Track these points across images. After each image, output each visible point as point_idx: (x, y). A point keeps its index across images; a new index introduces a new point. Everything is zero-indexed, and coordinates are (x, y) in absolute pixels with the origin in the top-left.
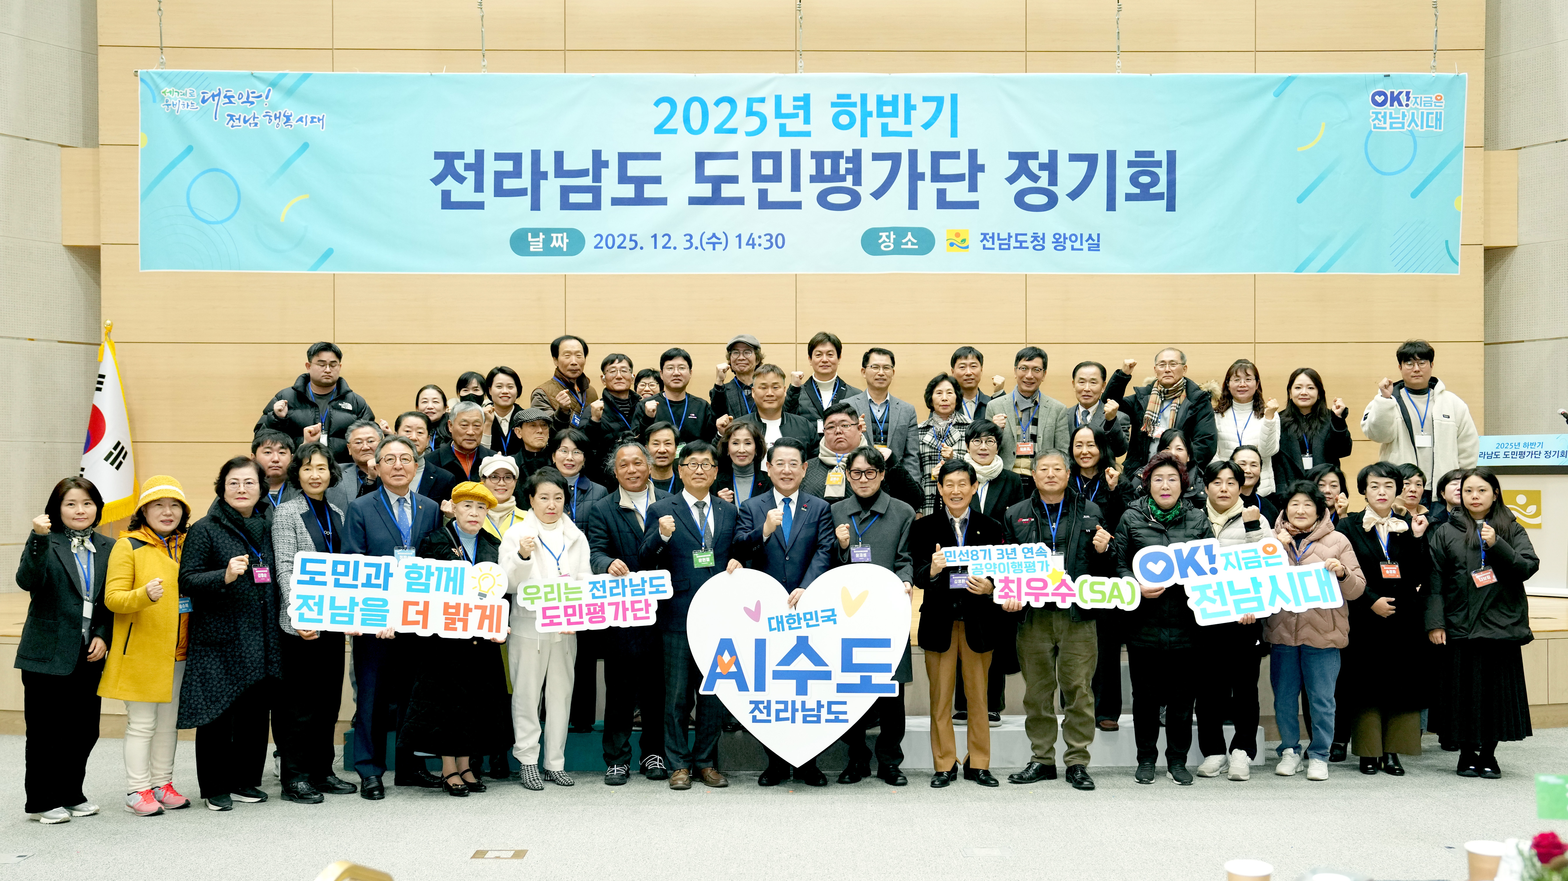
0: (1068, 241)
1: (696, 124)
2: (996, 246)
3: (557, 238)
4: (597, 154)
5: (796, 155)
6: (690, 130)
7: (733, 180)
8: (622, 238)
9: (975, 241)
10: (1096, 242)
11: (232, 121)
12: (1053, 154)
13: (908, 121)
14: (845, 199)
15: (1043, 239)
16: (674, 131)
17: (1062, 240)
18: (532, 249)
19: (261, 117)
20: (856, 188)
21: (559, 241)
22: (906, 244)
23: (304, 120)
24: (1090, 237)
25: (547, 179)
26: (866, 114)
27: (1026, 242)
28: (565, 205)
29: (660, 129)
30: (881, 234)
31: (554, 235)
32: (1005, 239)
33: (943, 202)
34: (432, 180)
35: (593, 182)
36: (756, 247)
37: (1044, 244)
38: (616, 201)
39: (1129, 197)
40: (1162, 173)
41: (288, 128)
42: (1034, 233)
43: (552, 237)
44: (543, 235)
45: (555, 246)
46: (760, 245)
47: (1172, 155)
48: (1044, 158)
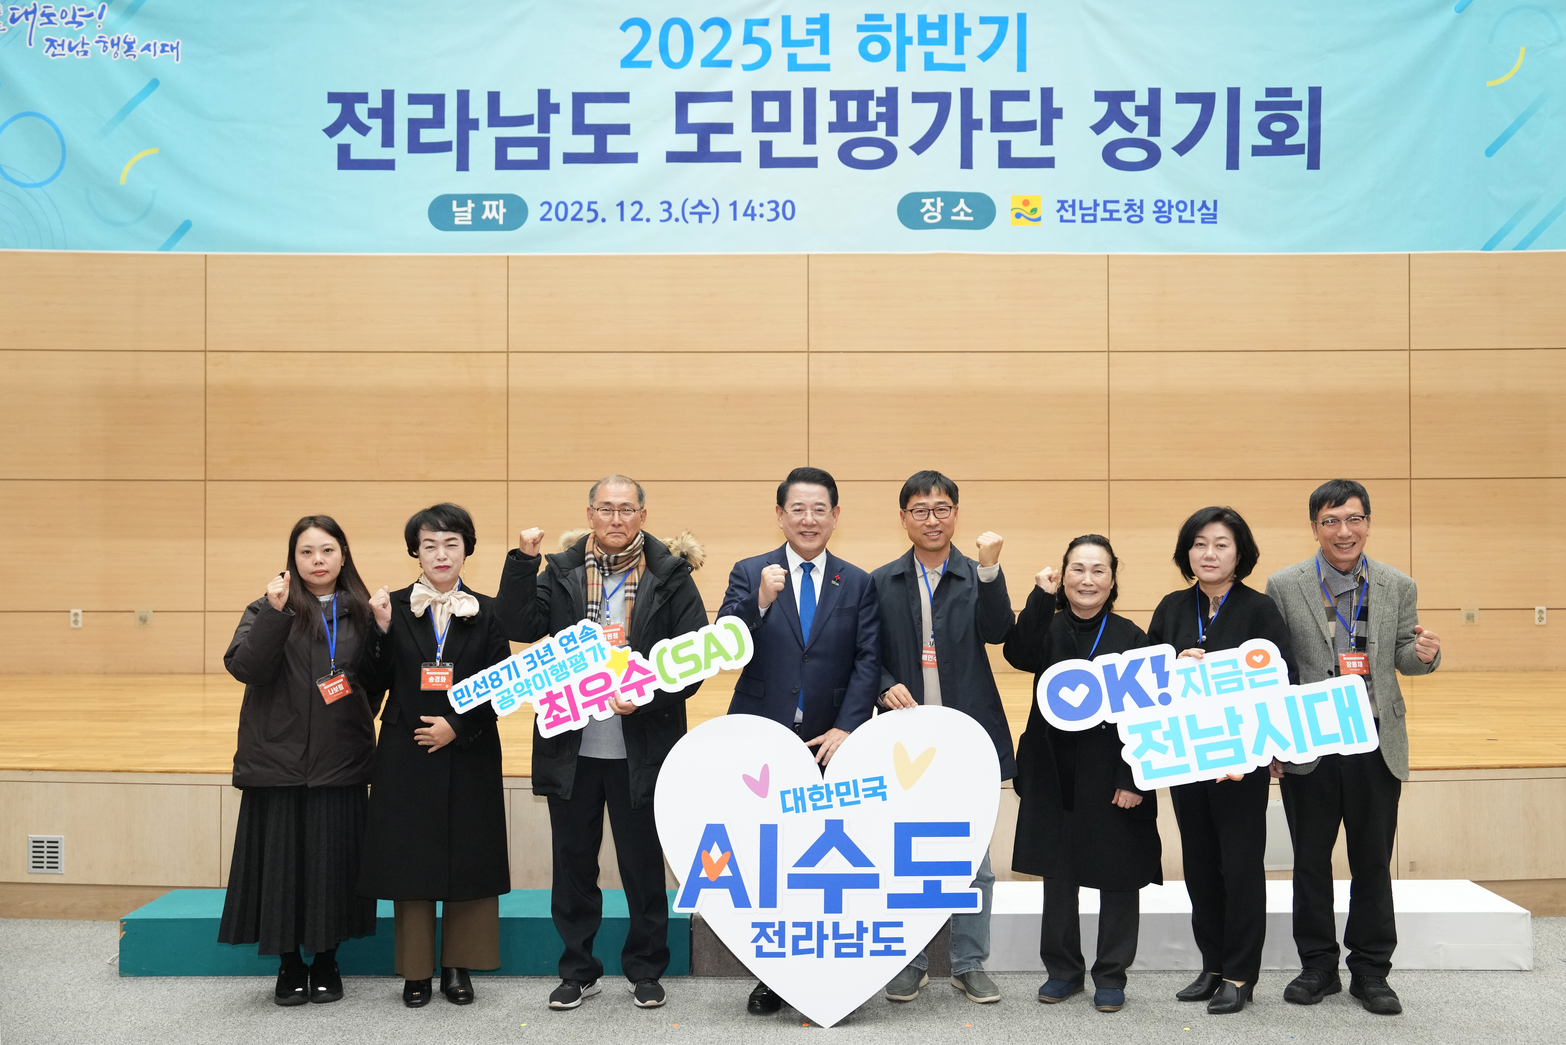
0: (1174, 210)
1: (676, 53)
2: (1078, 217)
3: (491, 206)
4: (544, 95)
5: (810, 95)
6: (669, 63)
7: (726, 128)
8: (577, 206)
9: (1049, 211)
10: (1212, 212)
11: (52, 48)
13: (959, 50)
14: (876, 153)
15: (1141, 207)
16: (647, 64)
17: (1166, 208)
18: (457, 222)
19: (92, 43)
20: (891, 139)
21: (494, 211)
22: (958, 214)
23: (152, 48)
24: (1204, 205)
25: (477, 129)
26: (904, 41)
27: (1118, 211)
28: (502, 163)
29: (628, 61)
30: (923, 201)
31: (487, 203)
32: (1090, 208)
33: (1006, 159)
34: (326, 130)
35: (539, 132)
36: (757, 218)
37: (1142, 215)
38: (570, 158)
39: (1257, 151)
40: (1302, 117)
41: (130, 59)
42: (1129, 200)
43: (485, 205)
44: (472, 203)
45: (487, 217)
46: (761, 216)
47: (1315, 94)
48: (1143, 99)
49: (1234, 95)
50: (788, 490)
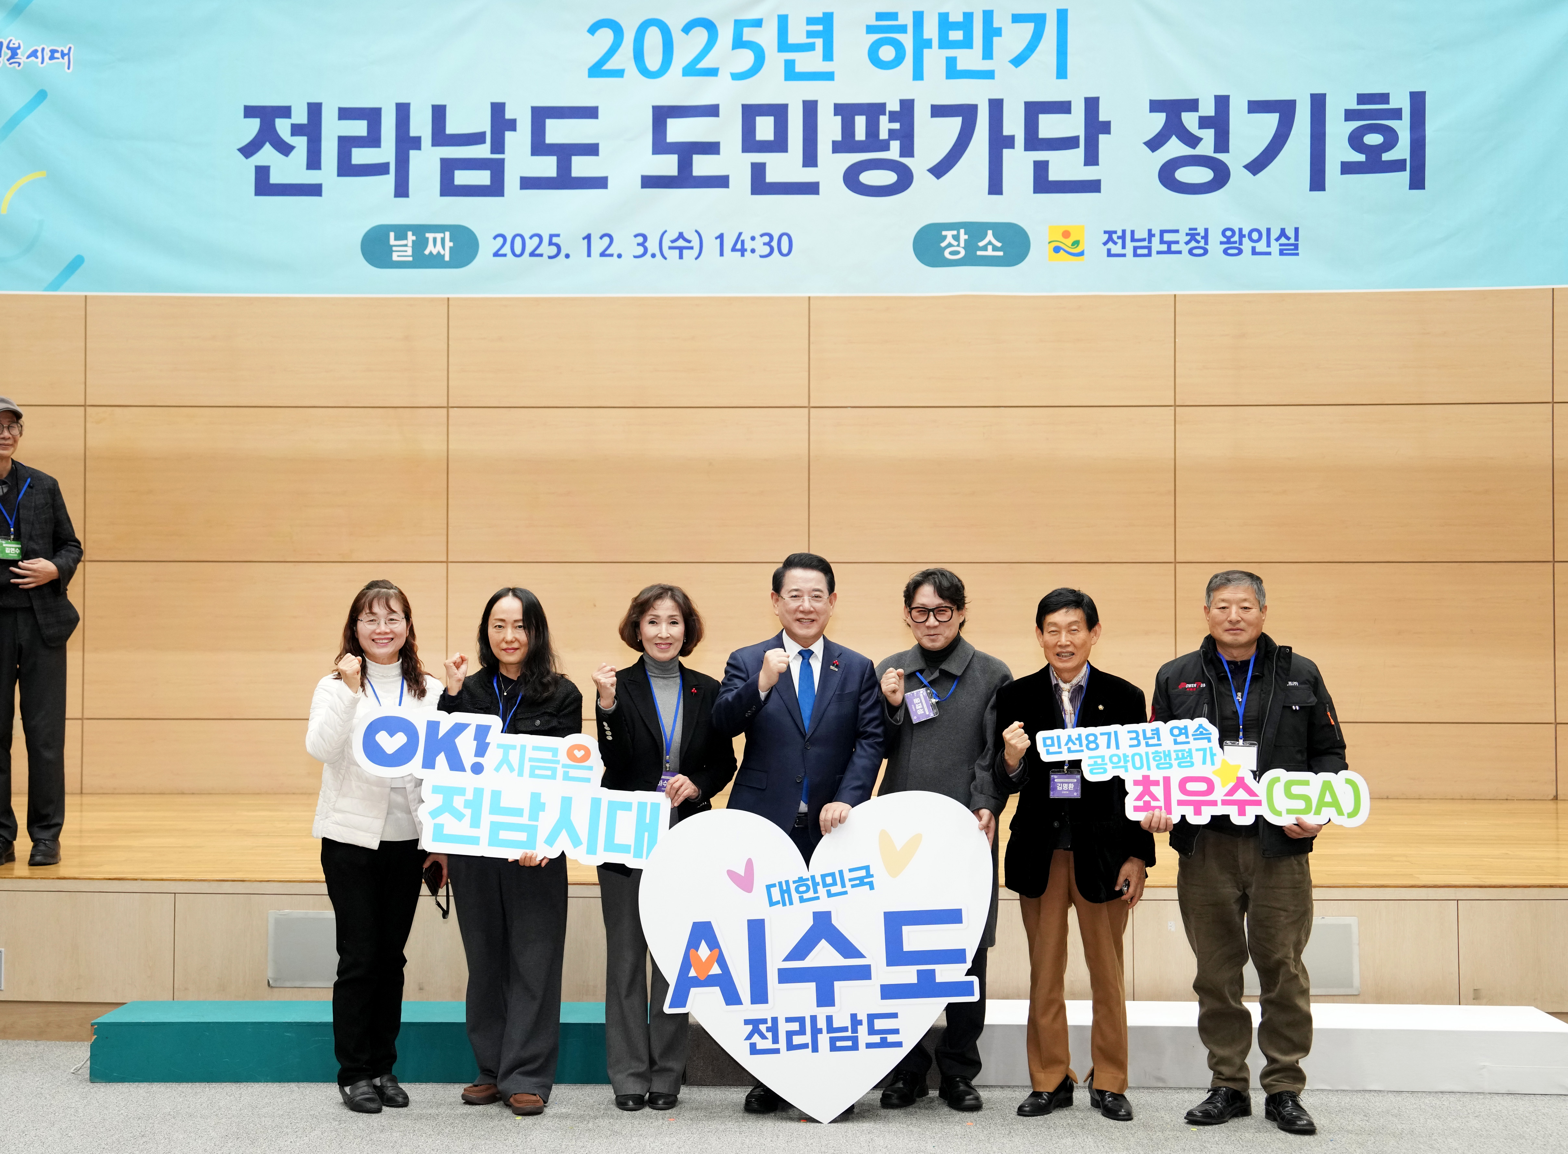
0: (1246, 240)
1: (653, 61)
2: (1129, 250)
3: (435, 240)
5: (810, 109)
6: (645, 72)
7: (712, 148)
8: (536, 240)
9: (1093, 244)
10: (1292, 241)
12: (1222, 102)
13: (988, 54)
14: (888, 178)
15: (1206, 238)
17: (1236, 238)
18: (395, 257)
20: (905, 160)
22: (985, 248)
23: (39, 54)
24: (1283, 233)
25: (419, 149)
26: (922, 44)
27: (1177, 242)
28: (448, 188)
29: (597, 70)
30: (944, 233)
31: (430, 236)
32: (1144, 240)
33: (1043, 183)
34: (240, 150)
35: (492, 152)
36: (748, 254)
37: (1206, 246)
38: (528, 183)
39: (1347, 168)
40: (1403, 128)
41: (14, 67)
42: (1190, 229)
43: (428, 239)
44: (413, 235)
45: (431, 253)
46: (753, 251)
47: (1418, 100)
48: (1208, 109)
49: (1318, 103)
50: (784, 576)
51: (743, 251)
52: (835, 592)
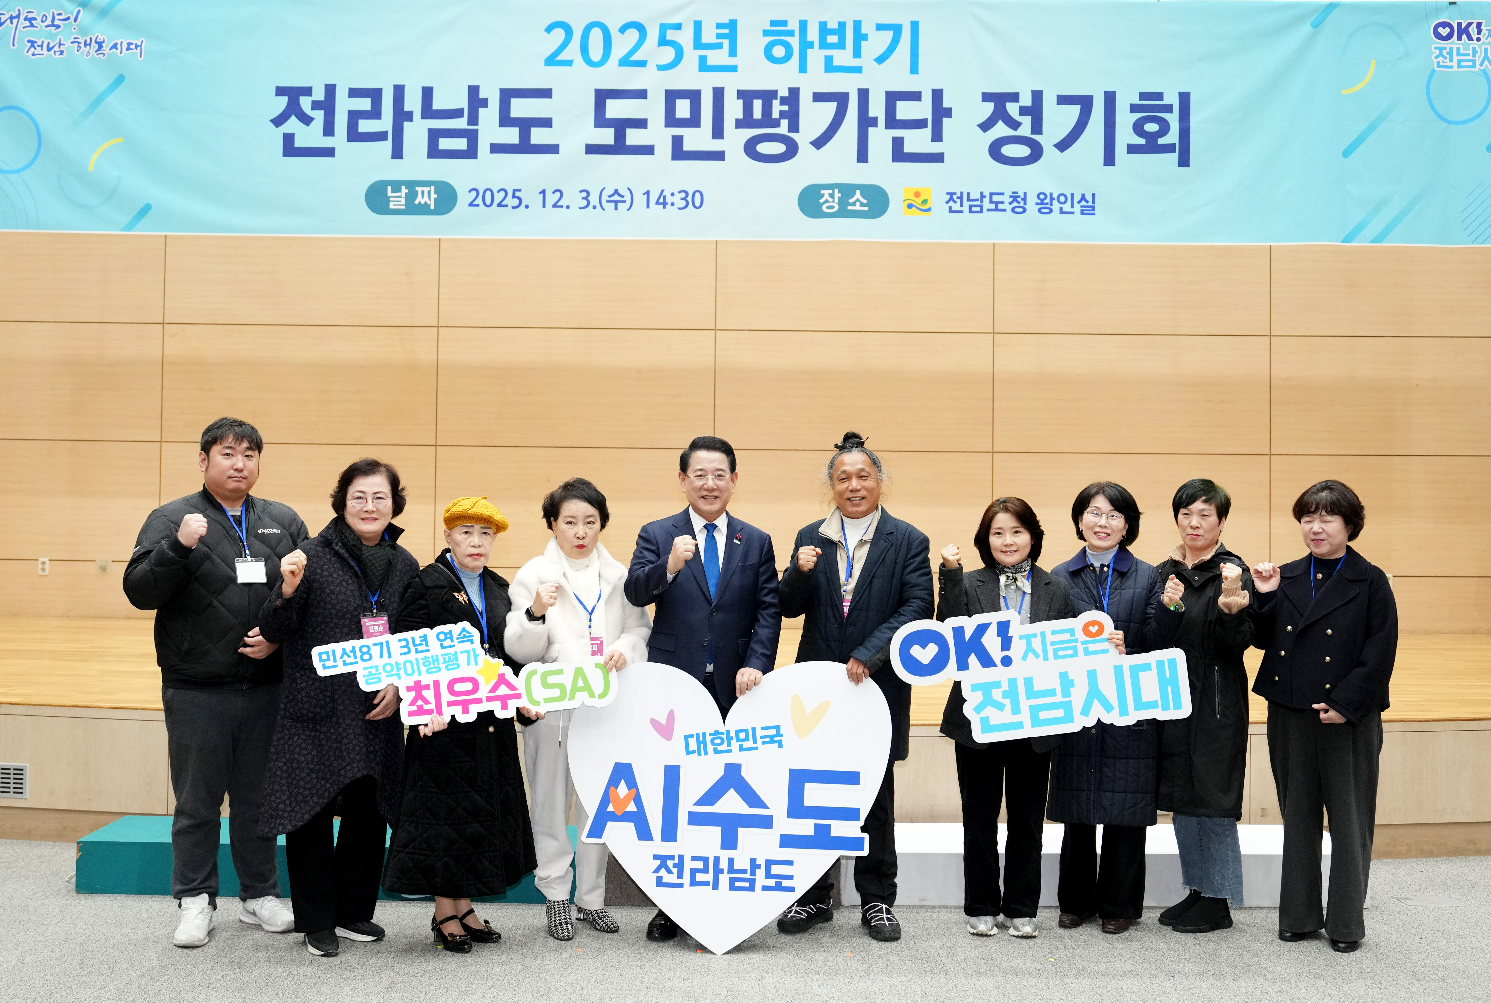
0: (1055, 202)
1: (596, 54)
2: (966, 208)
3: (423, 192)
4: (473, 90)
5: (718, 94)
6: (589, 62)
7: (641, 124)
8: (502, 193)
10: (1090, 204)
11: (32, 49)
12: (1037, 96)
13: (857, 54)
14: (779, 148)
15: (1024, 199)
16: (569, 63)
17: (1048, 200)
18: (392, 206)
19: (68, 44)
20: (793, 135)
21: (426, 197)
22: (854, 204)
23: (119, 46)
24: (1083, 197)
25: (412, 121)
26: (806, 45)
27: (1003, 202)
28: (434, 152)
29: (551, 60)
30: (822, 192)
31: (419, 189)
32: (977, 200)
33: (899, 154)
34: (273, 121)
35: (469, 124)
36: (668, 206)
37: (1025, 206)
38: (496, 148)
39: (1132, 149)
40: (1173, 119)
41: (100, 57)
42: (1013, 193)
43: (417, 191)
44: (406, 189)
45: (420, 202)
46: (673, 204)
47: (1185, 98)
48: (1026, 100)
49: (1110, 98)
50: (690, 457)
51: (665, 204)
52: (736, 471)
